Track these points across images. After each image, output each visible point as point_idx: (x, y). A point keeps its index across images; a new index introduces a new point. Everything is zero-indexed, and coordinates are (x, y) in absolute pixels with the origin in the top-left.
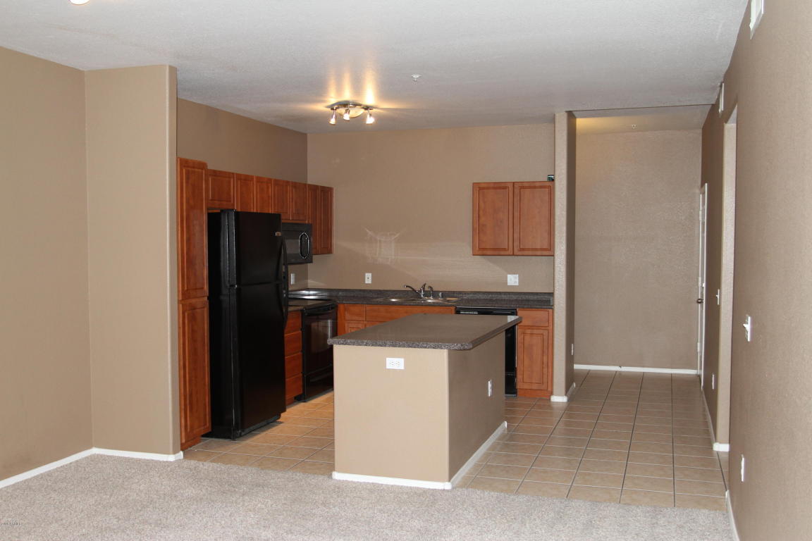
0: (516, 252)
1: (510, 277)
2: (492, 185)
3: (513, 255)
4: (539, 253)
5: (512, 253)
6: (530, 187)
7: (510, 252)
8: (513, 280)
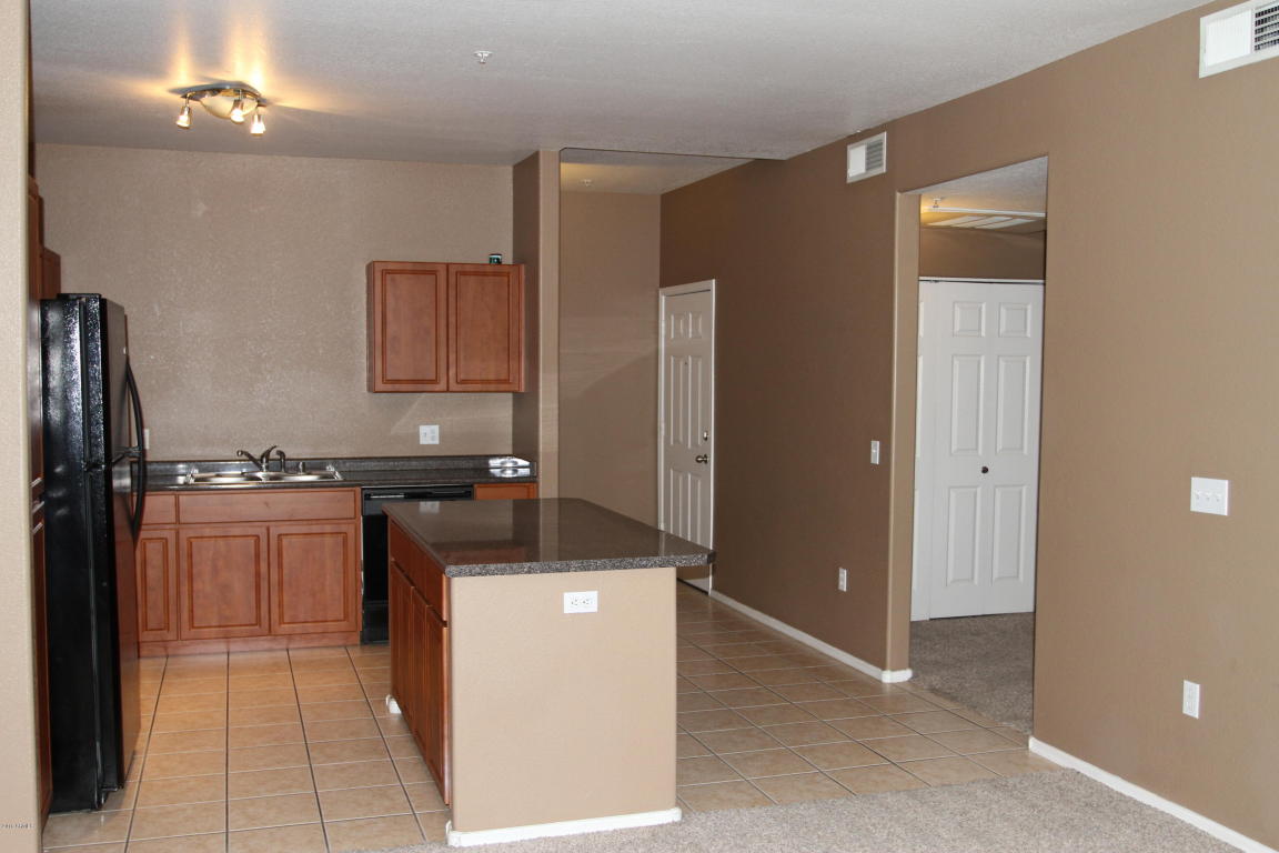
0: (453, 386)
1: (424, 429)
2: (409, 267)
3: (448, 391)
4: (492, 387)
5: (445, 389)
6: (476, 274)
7: (442, 385)
8: (429, 435)
